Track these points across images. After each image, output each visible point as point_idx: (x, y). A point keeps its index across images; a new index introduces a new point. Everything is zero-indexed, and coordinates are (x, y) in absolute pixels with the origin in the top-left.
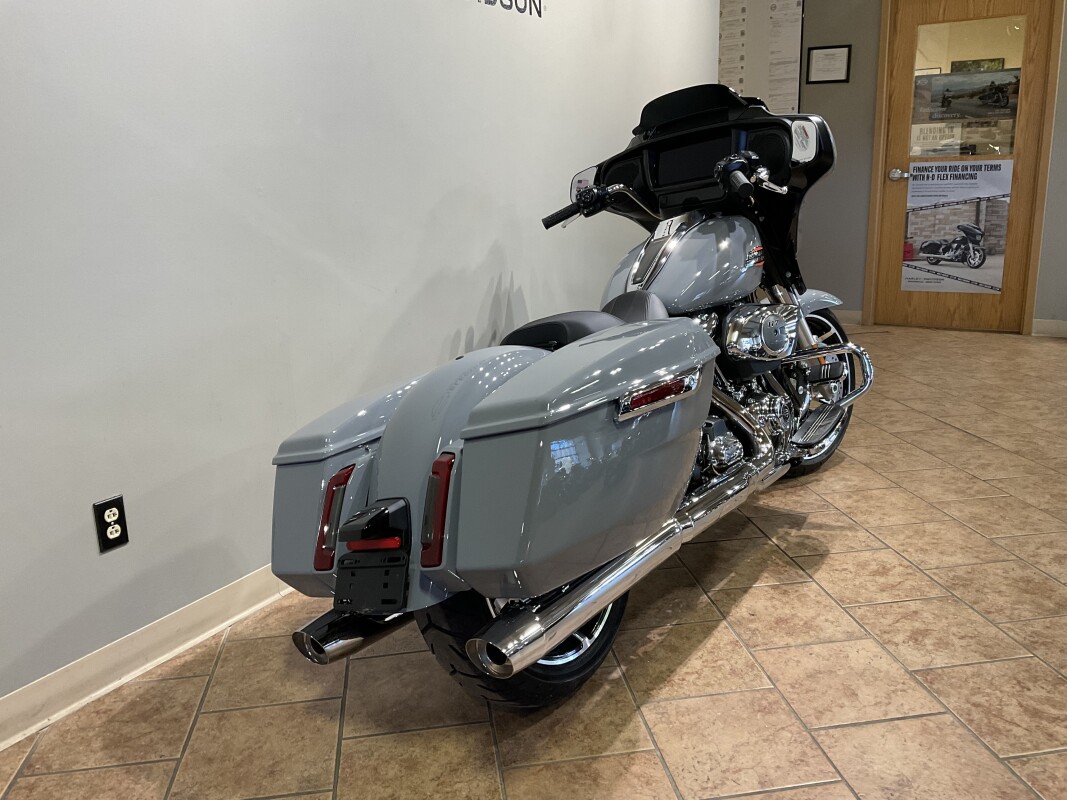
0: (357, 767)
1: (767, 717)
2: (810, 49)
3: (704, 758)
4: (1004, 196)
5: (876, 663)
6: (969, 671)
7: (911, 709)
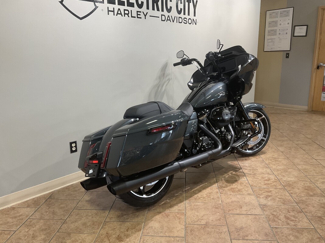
1: (216, 209)
2: (295, 26)
3: (195, 216)
5: (252, 201)
6: (276, 206)
7: (254, 213)
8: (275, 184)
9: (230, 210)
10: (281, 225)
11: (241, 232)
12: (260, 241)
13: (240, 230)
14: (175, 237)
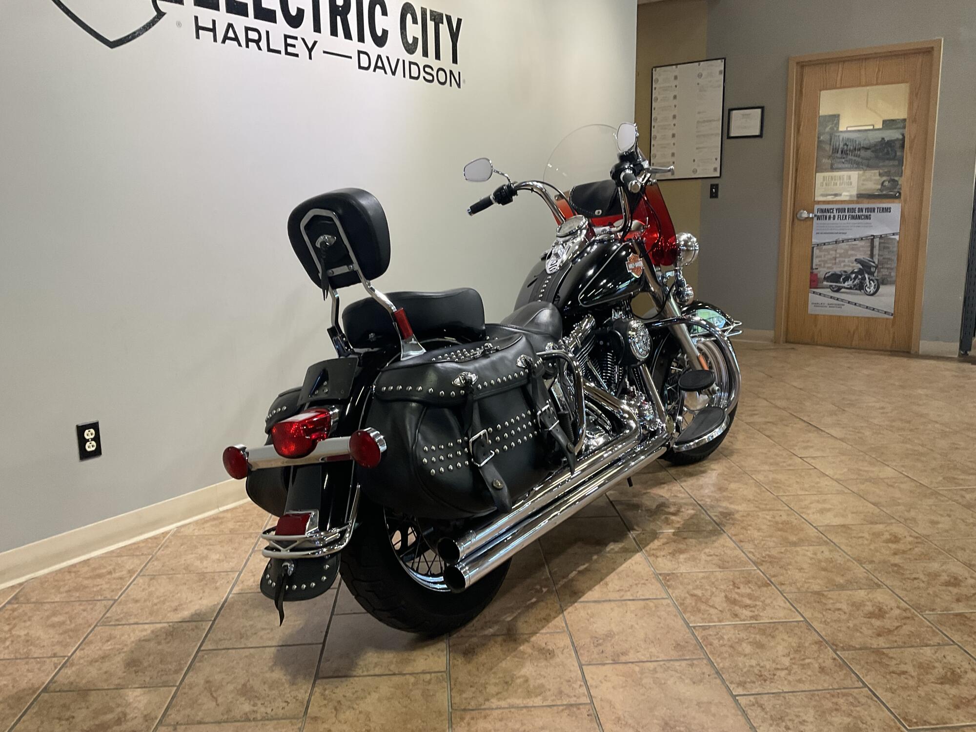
0: (234, 609)
2: (731, 110)
4: (893, 234)
10: (716, 620)
11: (609, 645)
12: (662, 663)
13: (604, 640)
14: (418, 673)
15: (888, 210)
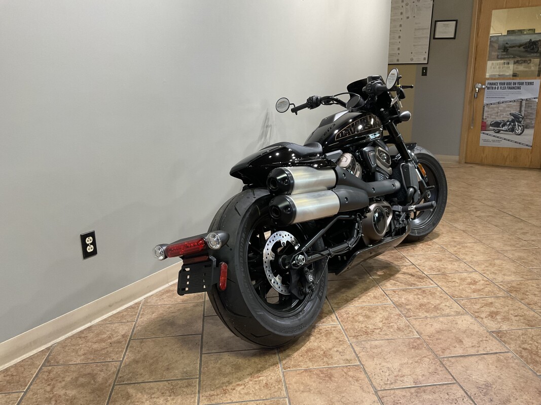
0: (210, 367)
1: (417, 351)
2: (436, 21)
3: (385, 370)
4: (535, 98)
5: (472, 327)
6: (520, 332)
7: (491, 350)
8: (490, 289)
9: (444, 349)
11: (492, 393)
13: (486, 389)
15: (532, 84)
